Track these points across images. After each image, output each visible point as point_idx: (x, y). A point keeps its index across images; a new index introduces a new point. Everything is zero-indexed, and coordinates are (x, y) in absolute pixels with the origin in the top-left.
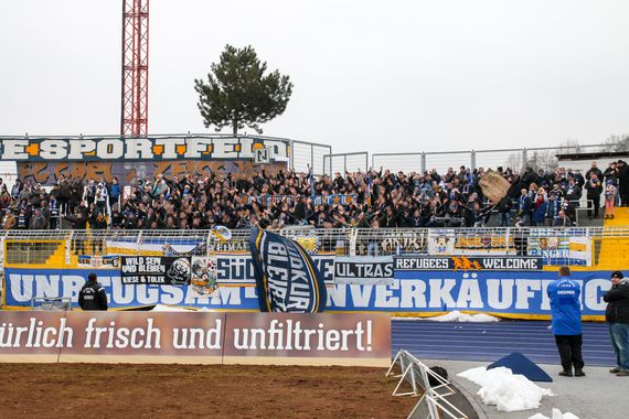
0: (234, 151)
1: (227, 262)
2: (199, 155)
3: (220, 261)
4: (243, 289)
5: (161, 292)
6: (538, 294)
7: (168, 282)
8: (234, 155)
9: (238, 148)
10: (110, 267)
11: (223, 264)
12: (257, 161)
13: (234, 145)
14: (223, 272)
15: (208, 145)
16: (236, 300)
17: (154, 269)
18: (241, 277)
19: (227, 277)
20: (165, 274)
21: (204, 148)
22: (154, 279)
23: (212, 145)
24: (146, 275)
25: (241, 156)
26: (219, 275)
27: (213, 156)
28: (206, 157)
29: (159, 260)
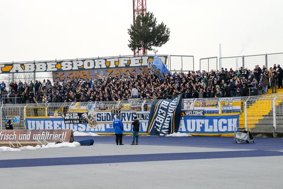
0: (140, 63)
1: (100, 114)
2: (124, 65)
3: (98, 114)
4: (105, 125)
5: (78, 127)
6: (204, 125)
7: (80, 123)
8: (140, 65)
9: (141, 61)
10: (60, 117)
11: (99, 115)
12: (149, 67)
13: (140, 60)
14: (99, 119)
15: (128, 61)
16: (103, 129)
17: (75, 118)
18: (105, 120)
19: (100, 120)
20: (79, 120)
21: (126, 62)
22: (75, 122)
23: (130, 60)
24: (73, 120)
25: (143, 65)
26: (98, 119)
27: (131, 65)
28: (127, 66)
29: (77, 114)
